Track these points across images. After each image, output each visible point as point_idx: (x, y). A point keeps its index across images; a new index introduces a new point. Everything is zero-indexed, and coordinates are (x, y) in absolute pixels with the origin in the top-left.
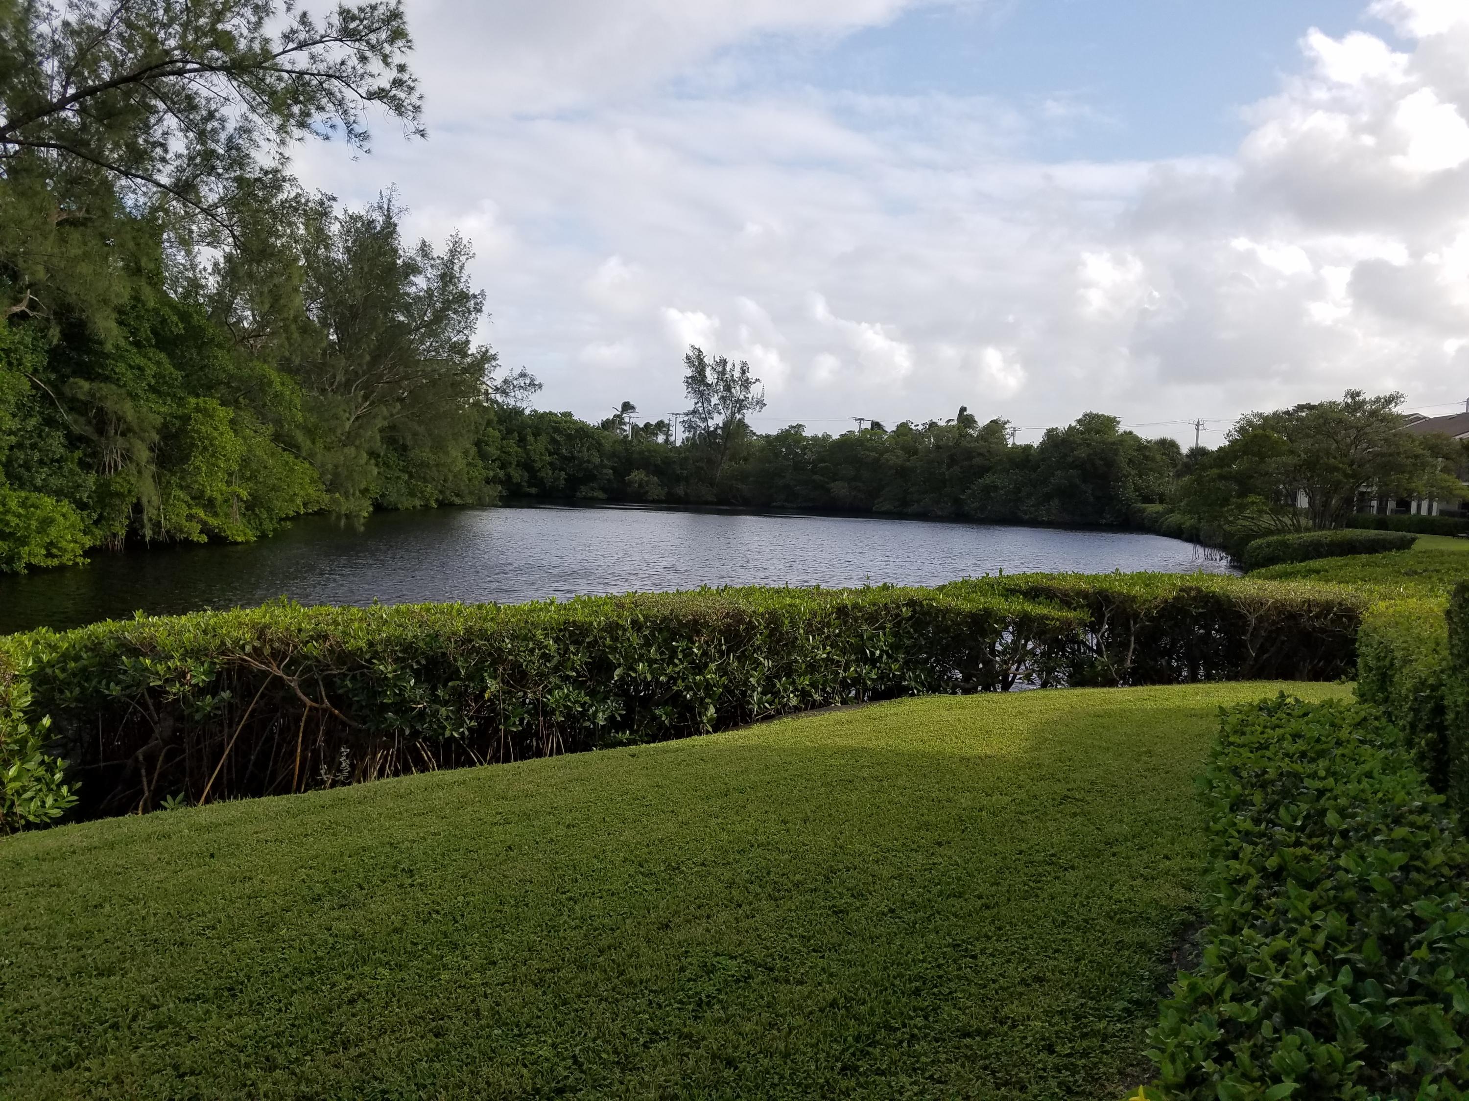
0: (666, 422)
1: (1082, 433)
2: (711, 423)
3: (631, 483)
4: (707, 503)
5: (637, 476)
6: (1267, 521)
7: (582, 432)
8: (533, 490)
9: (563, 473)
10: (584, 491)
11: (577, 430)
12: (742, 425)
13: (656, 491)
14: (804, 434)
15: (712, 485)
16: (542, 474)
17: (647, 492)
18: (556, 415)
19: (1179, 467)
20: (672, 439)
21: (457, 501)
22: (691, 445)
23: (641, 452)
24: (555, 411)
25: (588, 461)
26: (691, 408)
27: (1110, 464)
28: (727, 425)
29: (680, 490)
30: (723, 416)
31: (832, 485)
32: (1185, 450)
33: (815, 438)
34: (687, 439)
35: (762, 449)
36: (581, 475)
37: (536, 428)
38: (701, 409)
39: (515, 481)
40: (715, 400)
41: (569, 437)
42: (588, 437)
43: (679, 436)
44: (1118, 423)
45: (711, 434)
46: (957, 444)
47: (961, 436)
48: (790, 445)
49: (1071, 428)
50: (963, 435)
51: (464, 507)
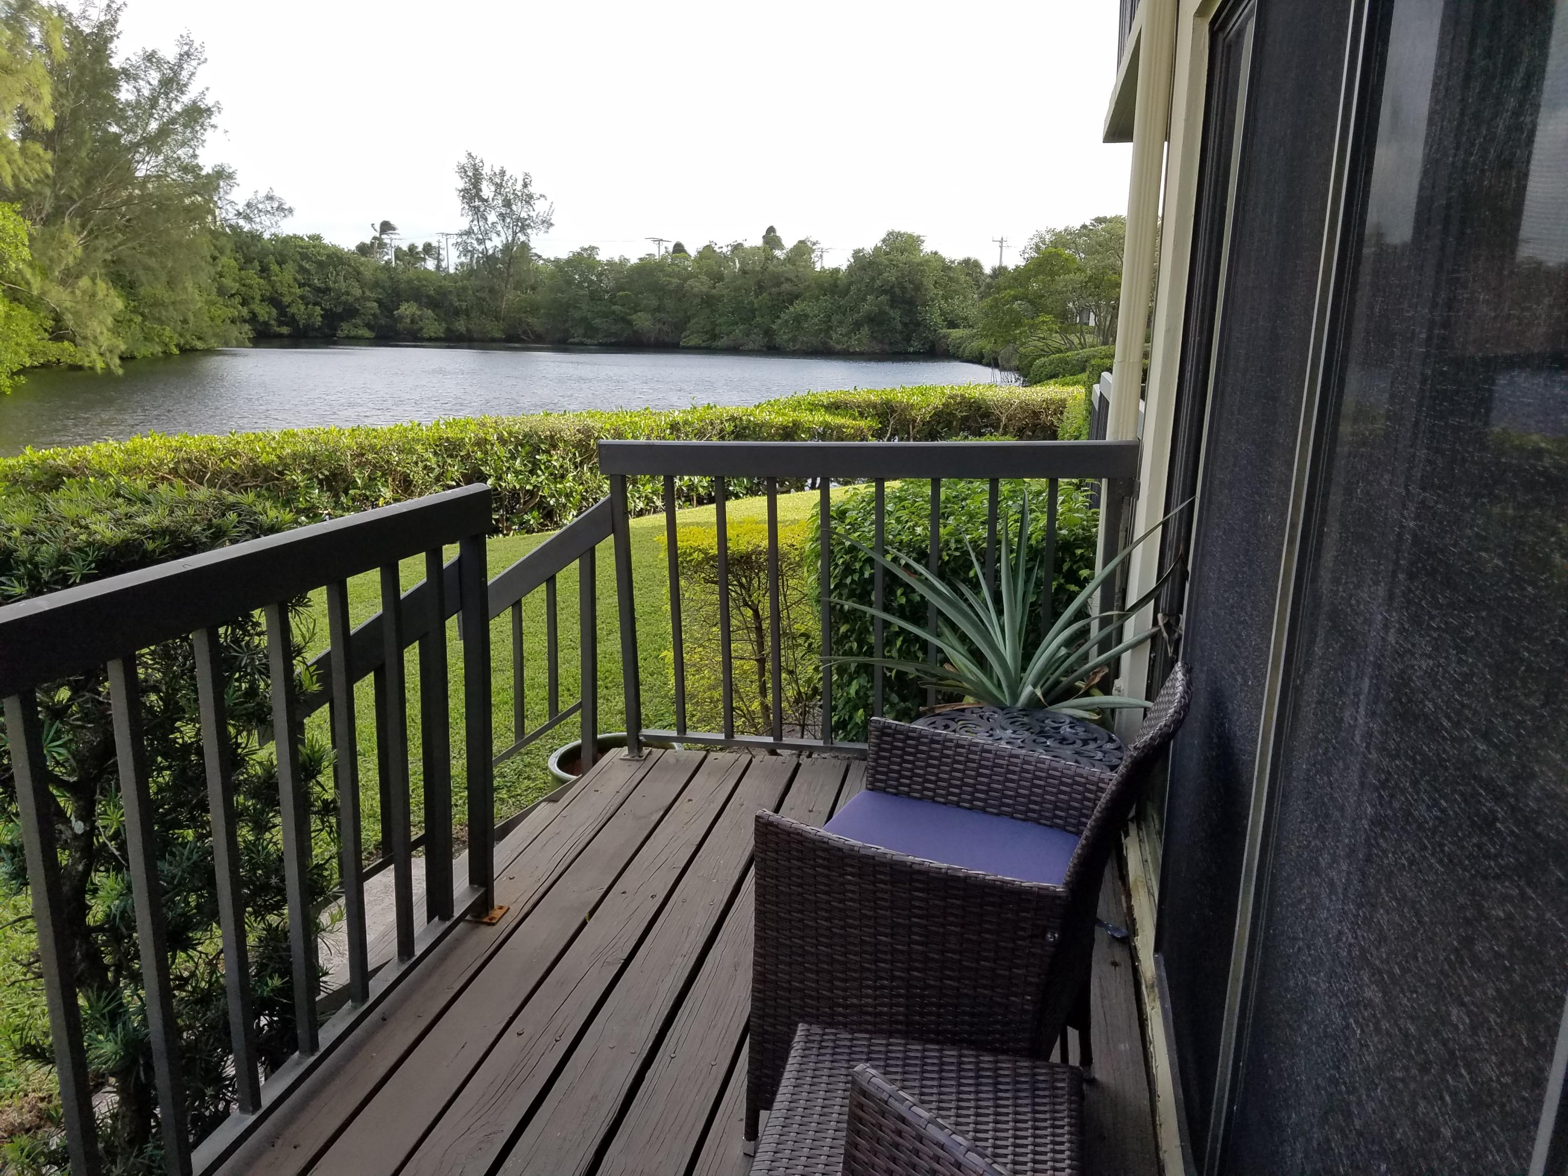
0: (435, 244)
1: (887, 254)
2: (489, 244)
3: (401, 318)
4: (493, 340)
5: (407, 309)
6: (1057, 340)
7: (335, 258)
8: (285, 330)
9: (318, 308)
10: (345, 328)
11: (329, 256)
12: (525, 246)
13: (433, 328)
14: (598, 258)
15: (497, 319)
16: (293, 310)
17: (421, 329)
18: (302, 239)
19: (982, 289)
20: (444, 264)
21: (199, 345)
22: (469, 273)
23: (409, 282)
24: (300, 233)
25: (348, 293)
26: (465, 226)
27: (918, 287)
28: (507, 248)
29: (461, 326)
30: (503, 238)
31: (634, 317)
32: (987, 270)
33: (610, 263)
34: (462, 264)
35: (552, 276)
36: (340, 310)
37: (281, 254)
38: (476, 229)
39: (261, 319)
40: (492, 217)
41: (320, 264)
42: (343, 264)
43: (452, 260)
44: (923, 242)
45: (489, 259)
46: (764, 269)
47: (767, 259)
48: (583, 272)
49: (877, 249)
50: (770, 258)
51: (209, 352)
